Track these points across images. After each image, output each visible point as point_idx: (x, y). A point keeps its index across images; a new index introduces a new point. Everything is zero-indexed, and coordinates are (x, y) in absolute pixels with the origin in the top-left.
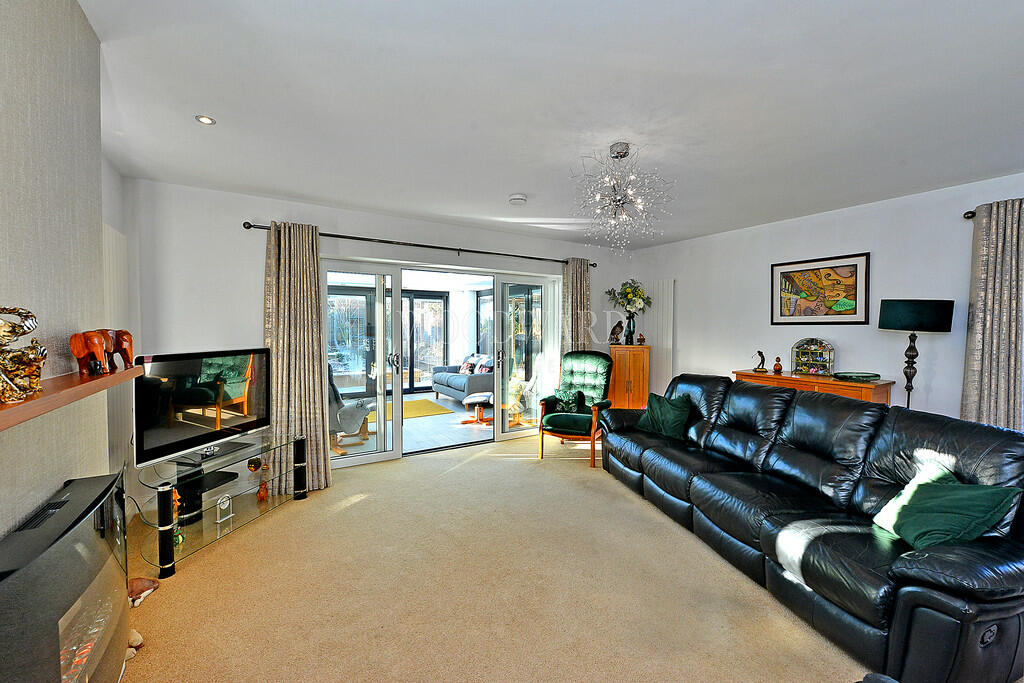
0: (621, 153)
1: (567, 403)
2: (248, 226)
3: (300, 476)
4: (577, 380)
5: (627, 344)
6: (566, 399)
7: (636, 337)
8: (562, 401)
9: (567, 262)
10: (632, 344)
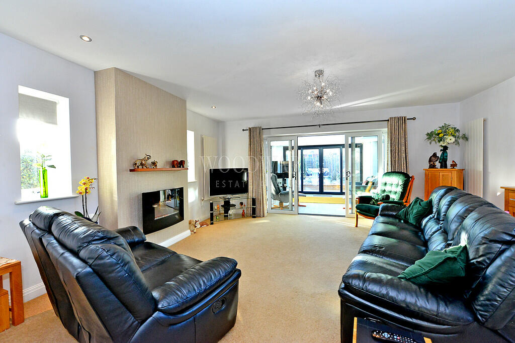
0: (320, 73)
1: (377, 201)
2: (244, 130)
3: (254, 210)
4: (388, 188)
5: (441, 168)
6: (377, 198)
7: (449, 163)
8: (374, 199)
9: (388, 120)
10: (446, 167)
